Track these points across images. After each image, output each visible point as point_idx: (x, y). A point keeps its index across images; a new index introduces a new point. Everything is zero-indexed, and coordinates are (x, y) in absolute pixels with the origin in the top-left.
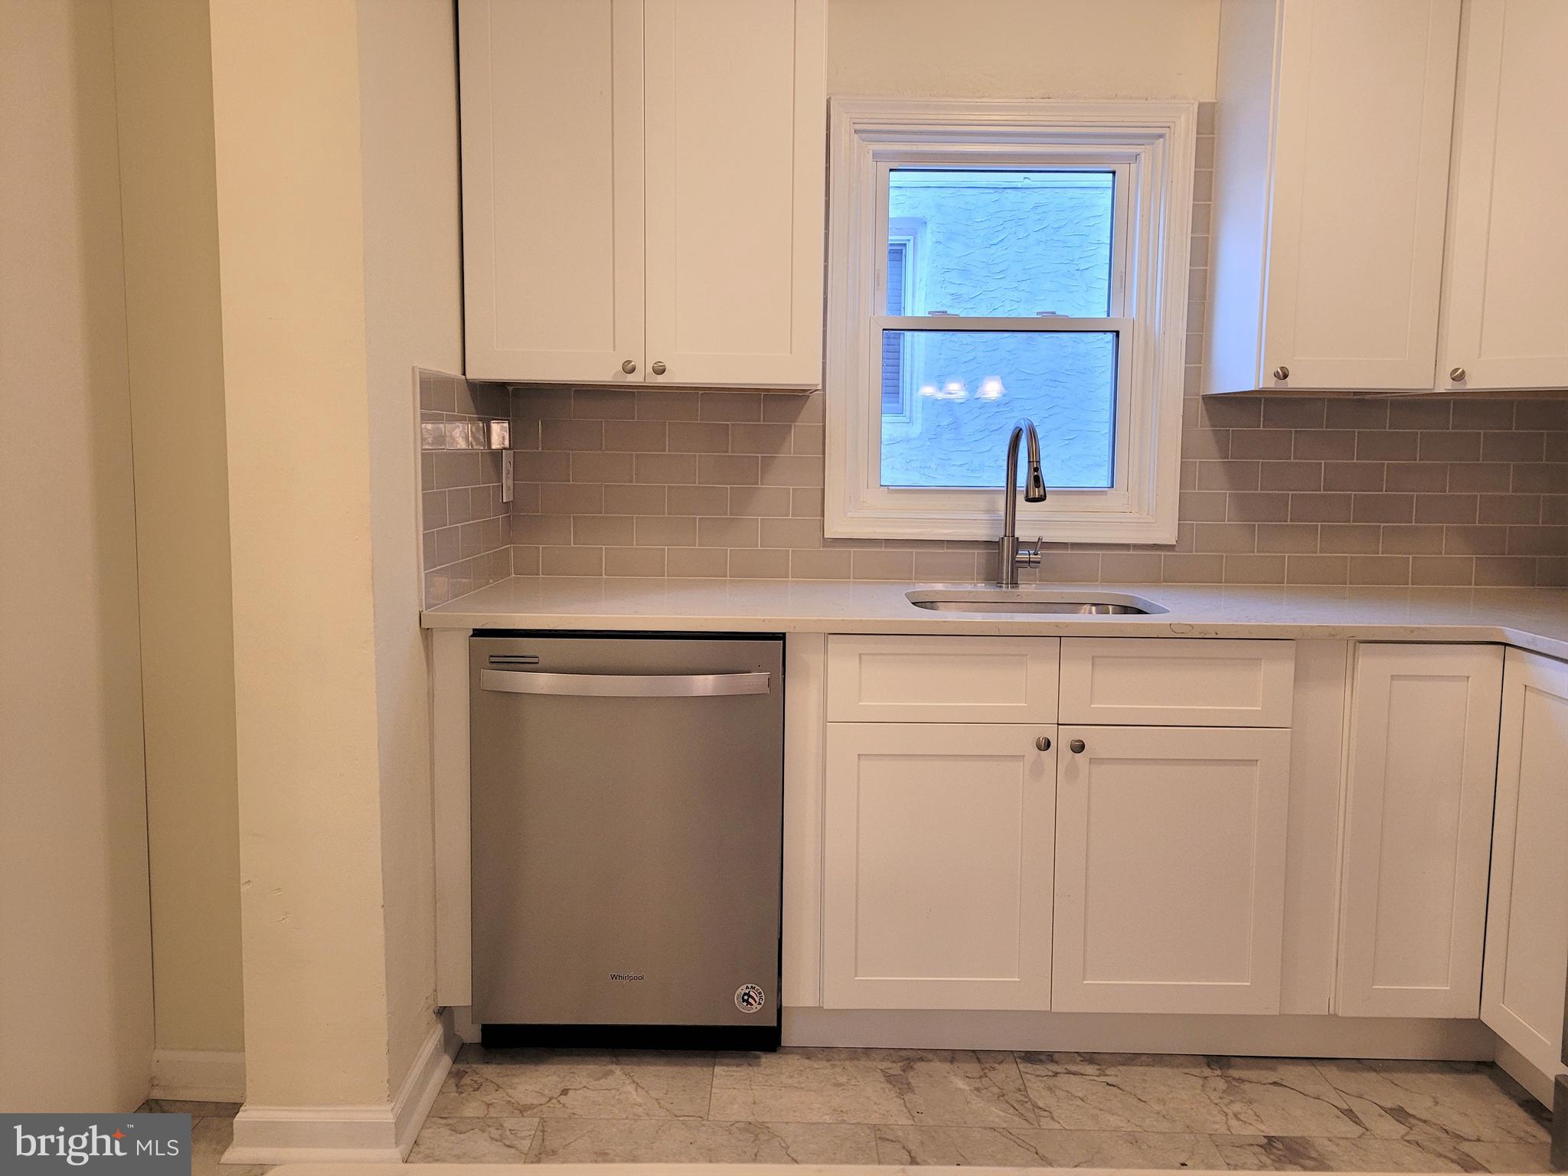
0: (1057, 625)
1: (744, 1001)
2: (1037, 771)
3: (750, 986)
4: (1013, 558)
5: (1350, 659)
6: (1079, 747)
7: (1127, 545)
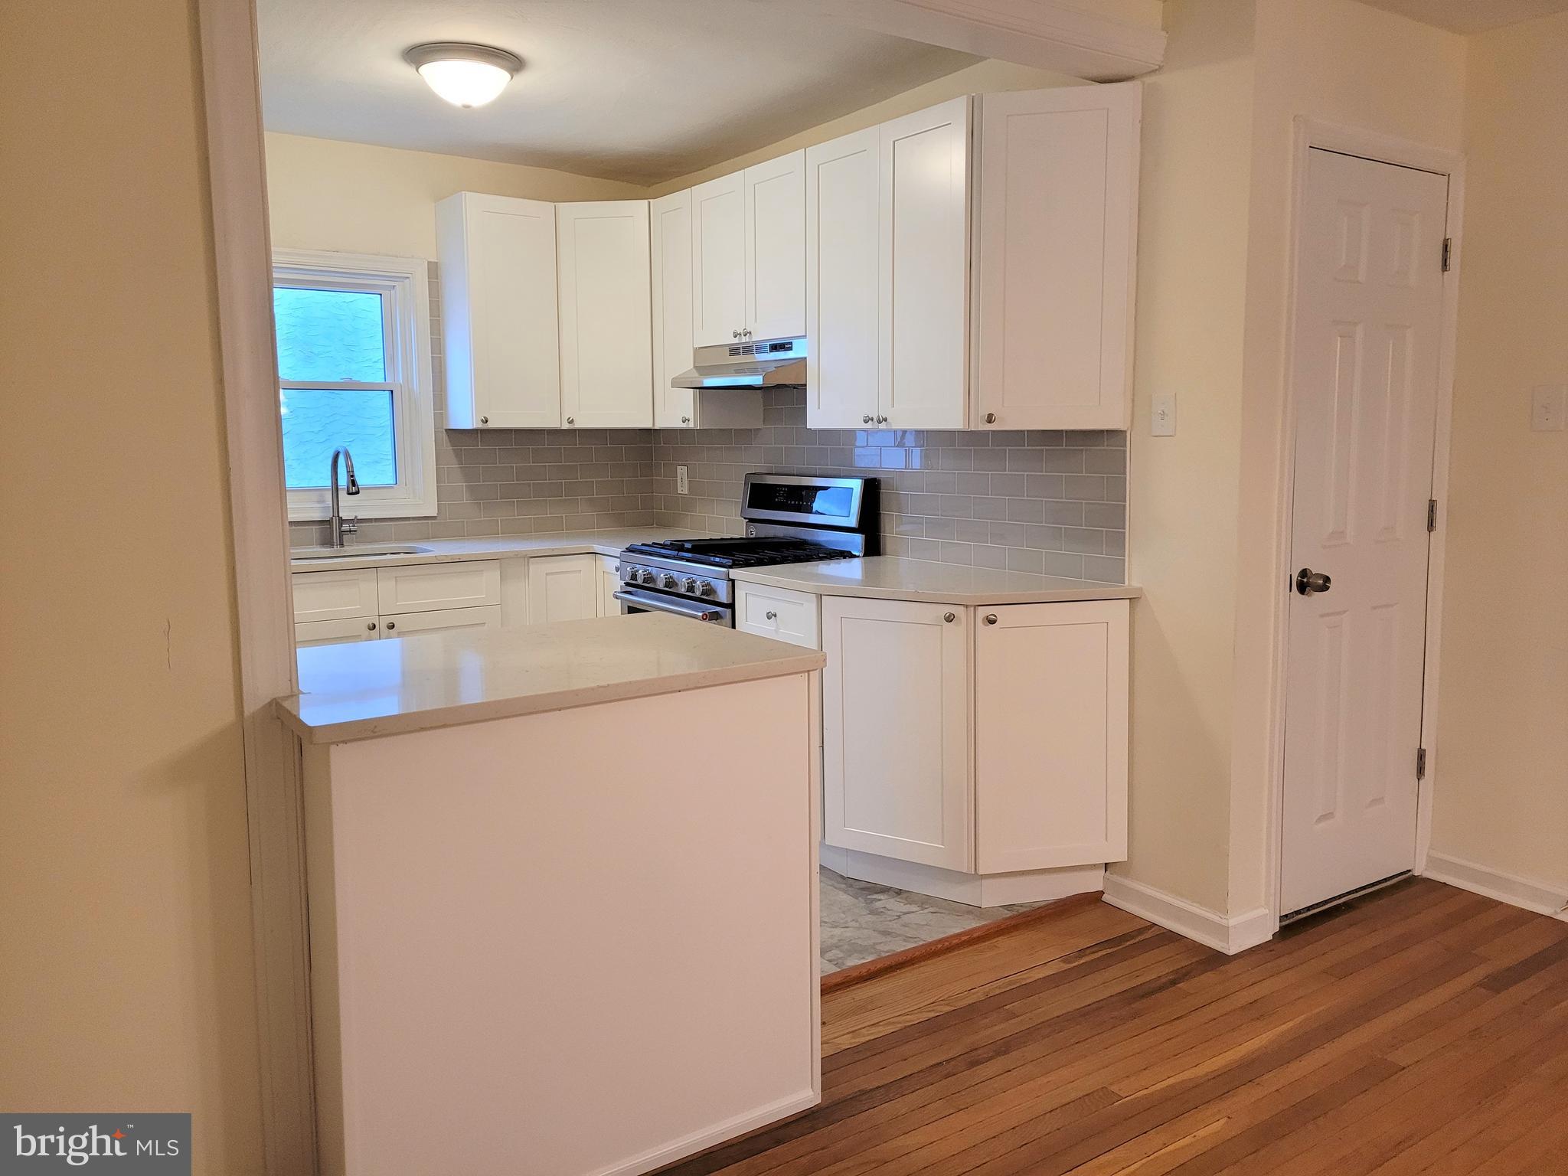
4: (340, 529)
5: (526, 567)
6: (392, 626)
7: (409, 518)
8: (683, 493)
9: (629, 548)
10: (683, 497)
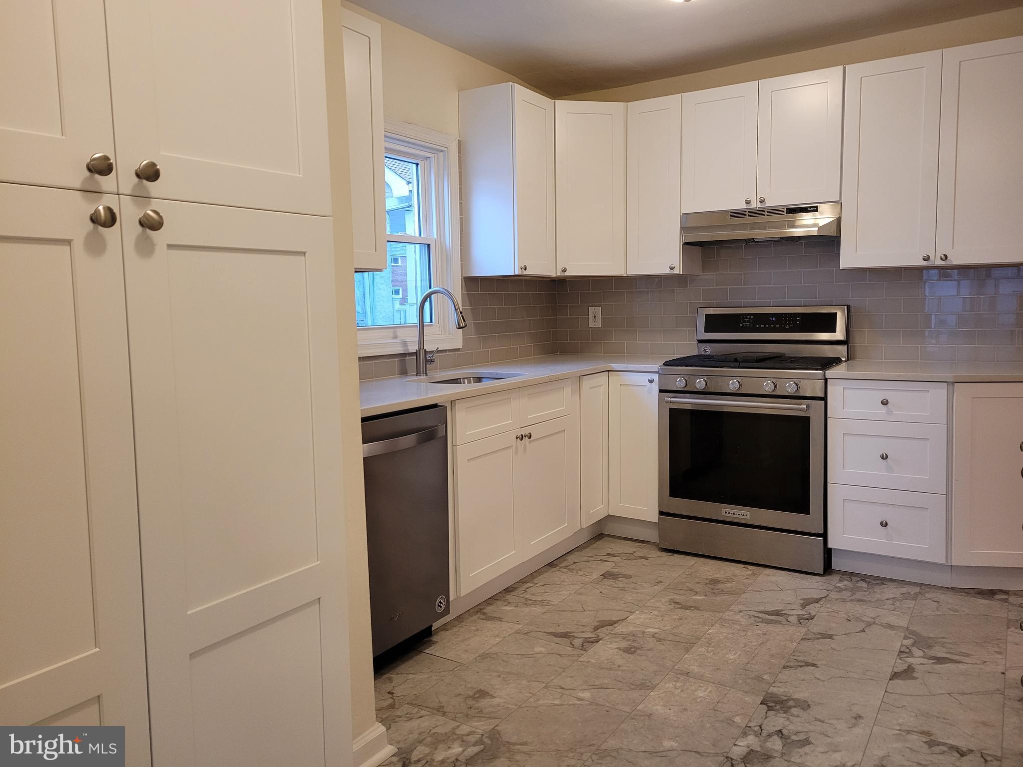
0: (522, 382)
1: (439, 606)
2: (517, 451)
3: (441, 597)
4: (425, 359)
6: (530, 436)
7: (446, 350)
8: (595, 327)
9: (667, 364)
10: (595, 330)
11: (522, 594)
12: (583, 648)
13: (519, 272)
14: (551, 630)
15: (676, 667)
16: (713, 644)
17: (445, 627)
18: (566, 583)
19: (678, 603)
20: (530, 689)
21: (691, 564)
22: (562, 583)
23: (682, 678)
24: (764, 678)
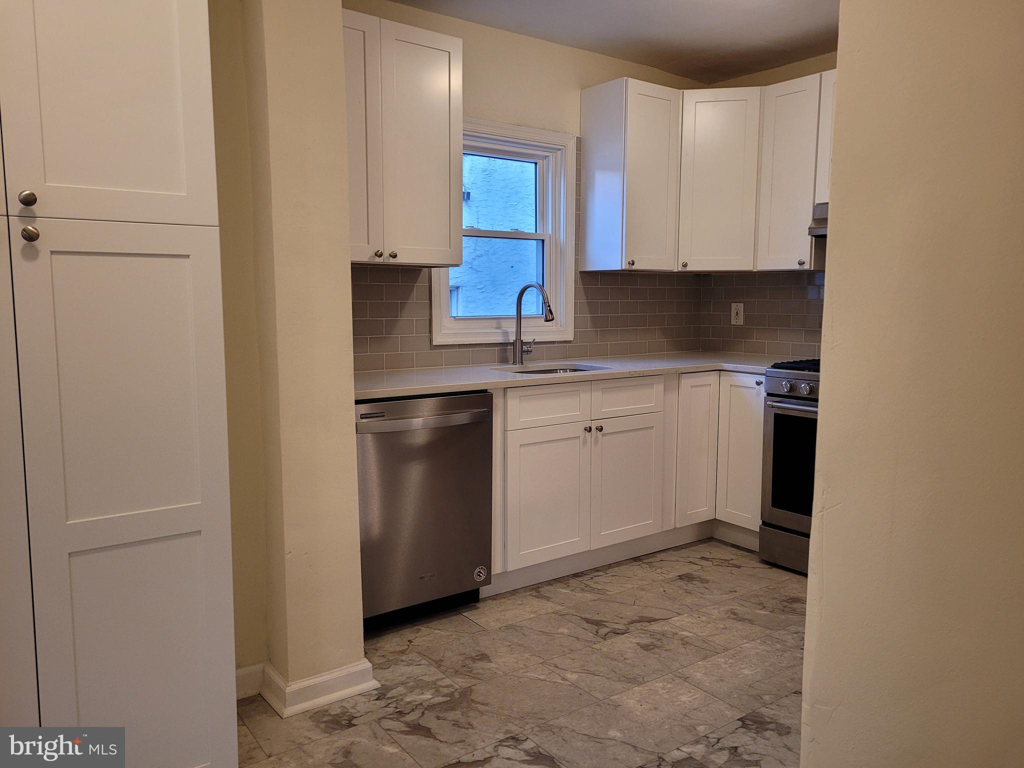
0: (593, 375)
1: (478, 575)
2: (585, 442)
3: (480, 567)
4: (522, 349)
5: (679, 381)
6: (601, 429)
7: (555, 342)
8: (737, 324)
9: (776, 366)
10: (737, 327)
11: (587, 580)
12: (605, 637)
13: (625, 266)
14: (588, 616)
15: (680, 671)
16: (737, 657)
17: (494, 597)
18: (637, 578)
19: (735, 614)
20: (527, 662)
21: (783, 580)
22: (633, 577)
23: (677, 681)
24: (764, 698)
